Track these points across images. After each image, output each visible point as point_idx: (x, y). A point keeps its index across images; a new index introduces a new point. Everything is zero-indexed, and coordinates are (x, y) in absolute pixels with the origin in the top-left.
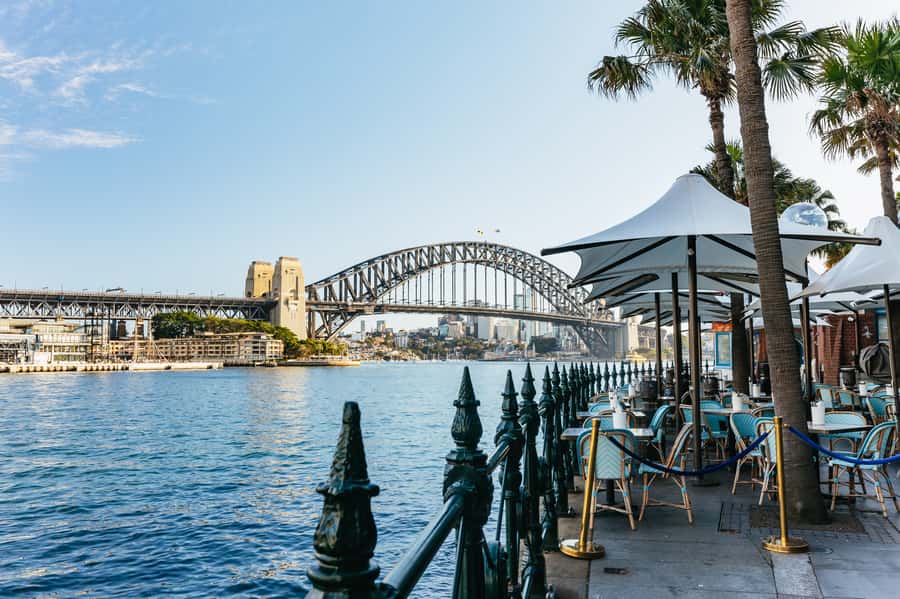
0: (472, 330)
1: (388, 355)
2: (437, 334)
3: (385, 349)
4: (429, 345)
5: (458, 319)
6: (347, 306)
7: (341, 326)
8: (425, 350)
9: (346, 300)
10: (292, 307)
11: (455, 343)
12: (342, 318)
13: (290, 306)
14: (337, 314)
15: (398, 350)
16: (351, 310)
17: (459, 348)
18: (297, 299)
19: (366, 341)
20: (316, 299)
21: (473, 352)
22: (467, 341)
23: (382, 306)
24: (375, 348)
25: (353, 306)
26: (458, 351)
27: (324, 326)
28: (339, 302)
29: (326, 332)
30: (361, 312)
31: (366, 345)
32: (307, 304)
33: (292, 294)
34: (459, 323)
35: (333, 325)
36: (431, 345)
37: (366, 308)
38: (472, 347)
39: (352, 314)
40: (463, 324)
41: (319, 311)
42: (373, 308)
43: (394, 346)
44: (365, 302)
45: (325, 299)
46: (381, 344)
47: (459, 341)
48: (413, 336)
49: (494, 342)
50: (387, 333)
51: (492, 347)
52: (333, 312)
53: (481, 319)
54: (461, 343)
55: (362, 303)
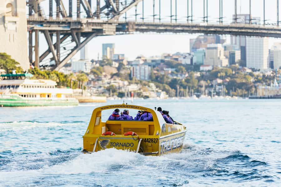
0: (238, 57)
1: (123, 90)
2: (189, 62)
3: (118, 83)
4: (179, 77)
5: (218, 41)
6: (80, 23)
7: (73, 50)
8: (173, 84)
9: (78, 16)
10: (9, 26)
11: (214, 75)
12: (73, 40)
13: (7, 24)
14: (66, 34)
15: (137, 83)
16: (86, 29)
17: (219, 81)
18: (16, 14)
19: (92, 72)
20: (40, 15)
21: (241, 86)
22: (230, 72)
23: (127, 24)
24: (106, 81)
25: (88, 24)
26: (219, 85)
27: (49, 51)
28: (69, 20)
29: (52, 59)
30: (98, 32)
31: (92, 76)
32: (29, 22)
33: (10, 9)
34: (219, 46)
35: (62, 51)
36: (182, 78)
37: (105, 27)
38: (238, 81)
39: (87, 35)
40: (225, 48)
41: (43, 31)
42: (114, 27)
43: (130, 77)
44: (103, 18)
45: (51, 15)
46: (113, 75)
47: (219, 72)
48: (154, 64)
49: (269, 73)
50: (120, 61)
51: (266, 80)
52: (62, 32)
53: (250, 41)
54: (223, 74)
55: (100, 21)
